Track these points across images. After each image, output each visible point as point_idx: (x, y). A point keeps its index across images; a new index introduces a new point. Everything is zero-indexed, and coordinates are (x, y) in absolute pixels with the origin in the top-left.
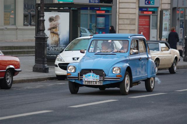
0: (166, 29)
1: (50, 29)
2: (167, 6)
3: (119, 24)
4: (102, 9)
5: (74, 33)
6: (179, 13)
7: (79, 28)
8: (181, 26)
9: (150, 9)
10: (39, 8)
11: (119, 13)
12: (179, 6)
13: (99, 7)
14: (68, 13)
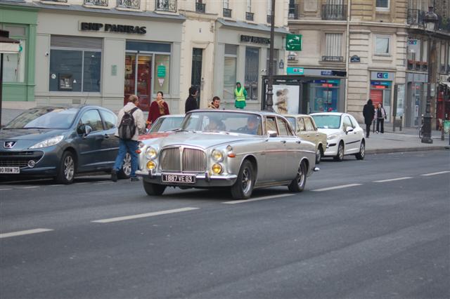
0: (400, 105)
1: (277, 104)
2: (402, 81)
3: (348, 99)
4: (329, 81)
5: (303, 109)
6: (414, 88)
7: (308, 103)
8: (417, 103)
9: (382, 83)
10: (266, 80)
11: (348, 87)
12: (415, 81)
13: (326, 79)
14: (298, 87)
